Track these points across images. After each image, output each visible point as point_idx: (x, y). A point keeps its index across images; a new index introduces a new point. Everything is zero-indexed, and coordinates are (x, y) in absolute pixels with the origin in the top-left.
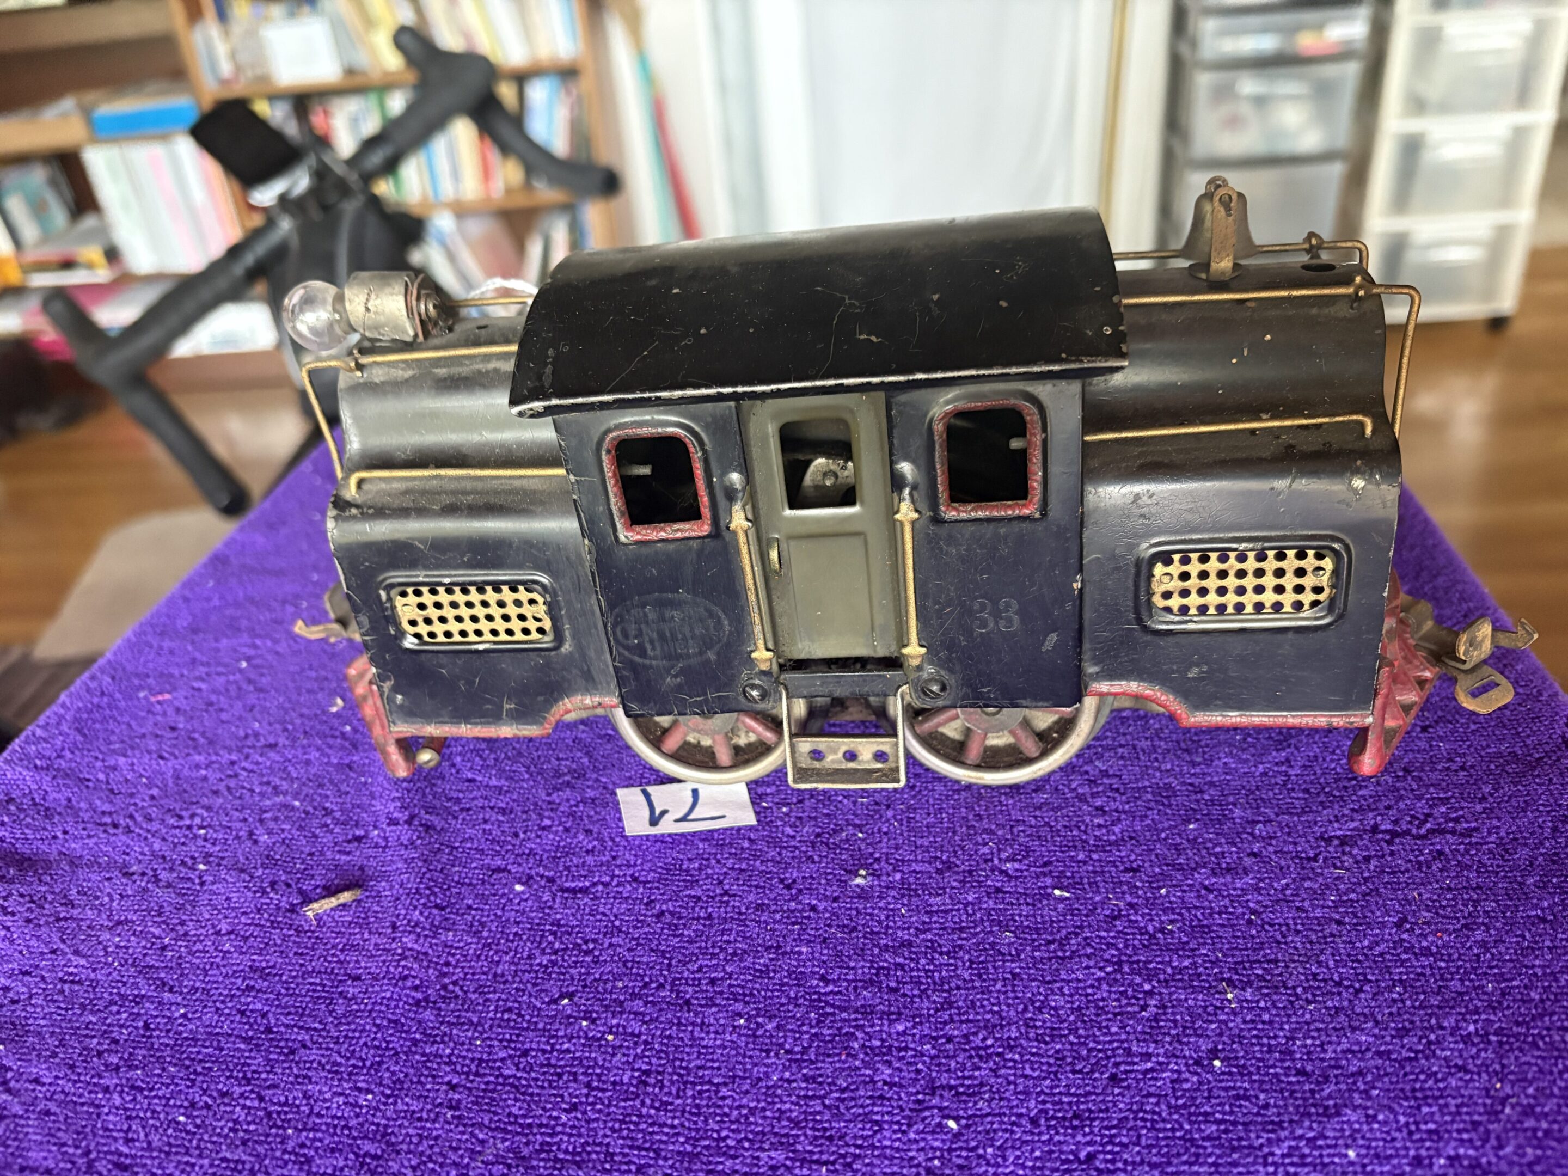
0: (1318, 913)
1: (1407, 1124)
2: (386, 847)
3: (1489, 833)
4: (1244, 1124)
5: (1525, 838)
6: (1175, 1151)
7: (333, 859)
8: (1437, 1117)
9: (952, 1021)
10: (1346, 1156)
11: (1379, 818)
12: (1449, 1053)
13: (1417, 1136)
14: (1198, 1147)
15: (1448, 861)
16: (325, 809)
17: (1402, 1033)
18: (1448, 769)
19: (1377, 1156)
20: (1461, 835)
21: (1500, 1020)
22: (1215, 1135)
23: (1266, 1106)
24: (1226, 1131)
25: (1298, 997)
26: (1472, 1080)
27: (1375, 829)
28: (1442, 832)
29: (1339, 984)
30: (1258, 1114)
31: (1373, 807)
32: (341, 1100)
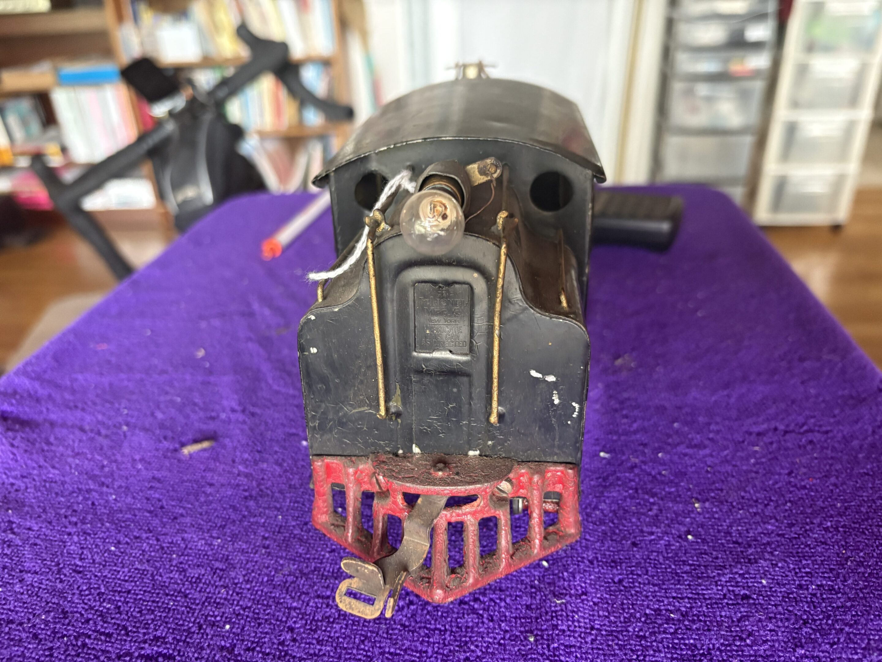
0: (745, 468)
1: (794, 569)
2: (230, 422)
3: (838, 432)
4: (704, 566)
5: (857, 436)
6: (667, 578)
8: (811, 566)
10: (761, 583)
11: (778, 423)
12: (817, 536)
13: (799, 575)
14: (679, 576)
15: (815, 445)
16: (195, 402)
17: (791, 525)
18: (815, 401)
19: (778, 584)
20: (823, 433)
21: (844, 521)
22: (689, 571)
23: (717, 558)
24: (695, 569)
25: (734, 507)
26: (829, 549)
28: (811, 431)
29: (756, 501)
30: (712, 561)
31: (775, 418)
32: (203, 542)
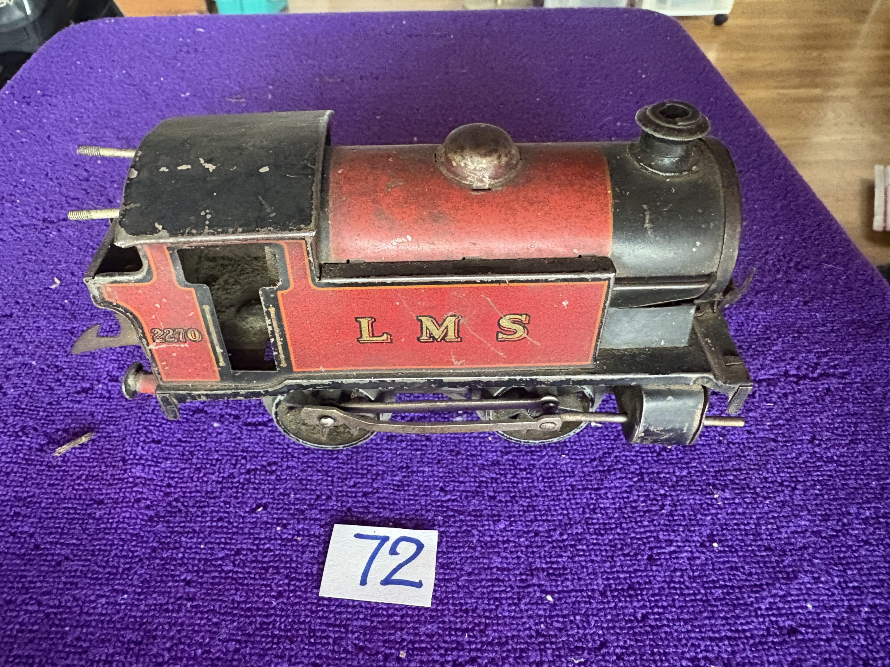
0: (761, 434)
1: (840, 582)
2: (109, 398)
3: (856, 377)
4: (740, 588)
6: (697, 610)
7: (68, 408)
8: (857, 577)
9: (536, 520)
10: (807, 607)
11: (788, 366)
12: (857, 532)
13: (847, 592)
14: (712, 606)
15: (834, 396)
16: (57, 367)
17: (826, 518)
18: (823, 331)
19: (825, 607)
20: (839, 378)
21: (884, 508)
22: (722, 596)
23: (750, 574)
24: (728, 593)
25: (759, 496)
26: (874, 550)
27: (786, 374)
28: (828, 375)
29: (781, 484)
30: (746, 580)
31: (783, 358)
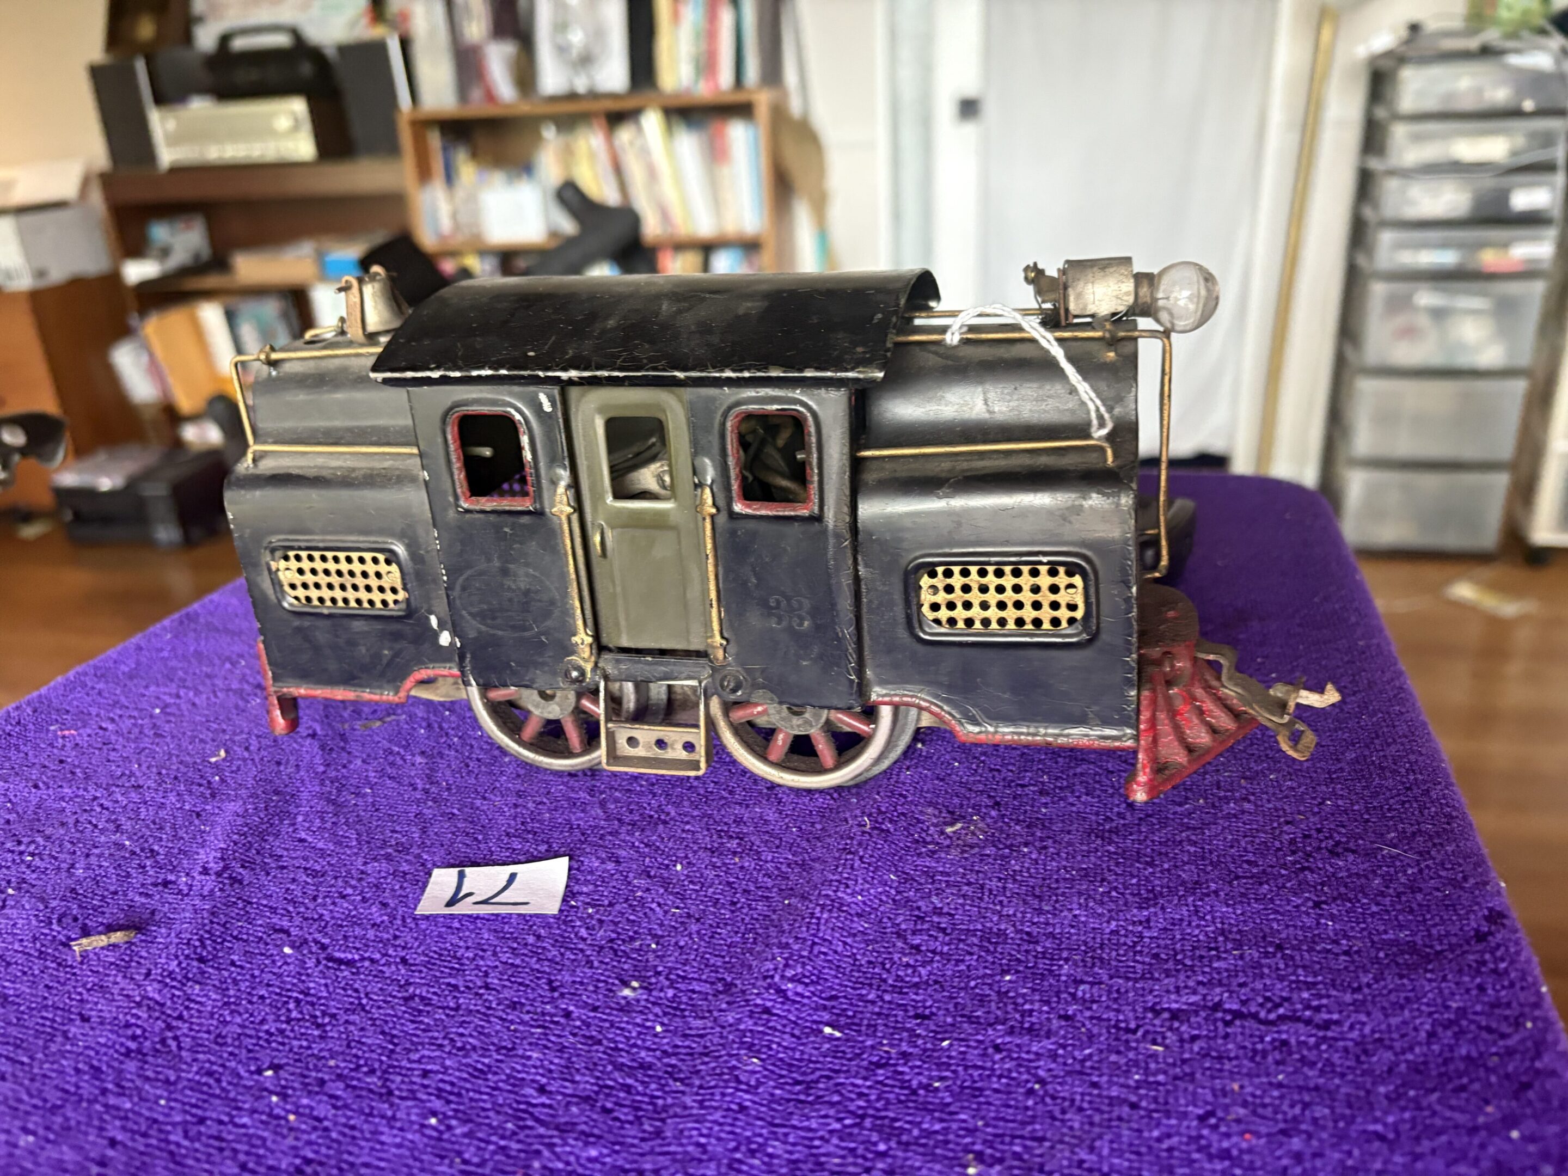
0: (1114, 1092)
2: (186, 895)
5: (1392, 1040)
7: (132, 900)
11: (1226, 995)
15: (1290, 1053)
20: (1318, 1027)
28: (1294, 1018)
31: (1225, 982)
